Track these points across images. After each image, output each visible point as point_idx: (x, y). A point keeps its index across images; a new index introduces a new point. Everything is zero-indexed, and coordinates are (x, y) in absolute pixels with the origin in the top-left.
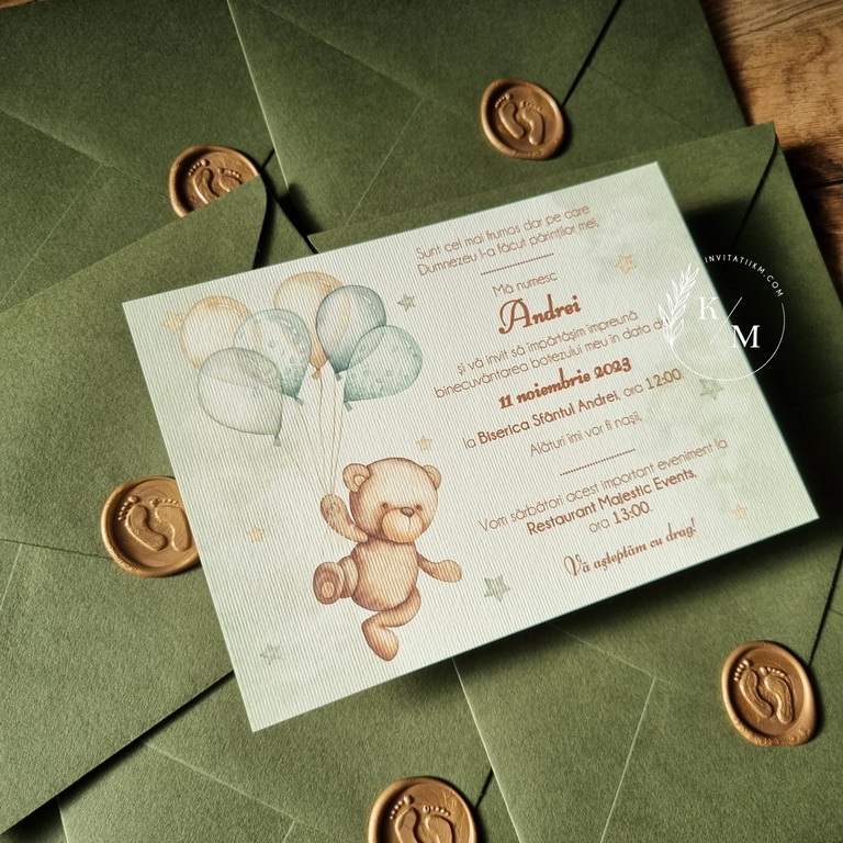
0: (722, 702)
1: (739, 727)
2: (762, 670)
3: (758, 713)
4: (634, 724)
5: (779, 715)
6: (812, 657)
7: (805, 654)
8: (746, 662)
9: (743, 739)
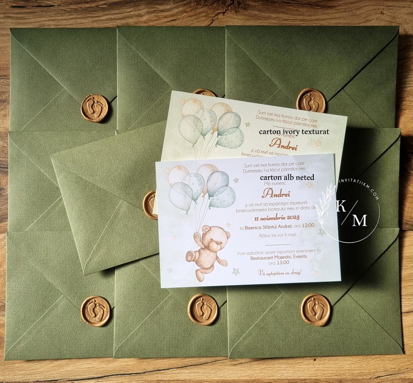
0: (300, 307)
1: (303, 316)
2: (317, 303)
3: (310, 313)
4: (272, 303)
5: (316, 316)
6: (335, 305)
7: (333, 303)
8: (313, 299)
9: (302, 319)
